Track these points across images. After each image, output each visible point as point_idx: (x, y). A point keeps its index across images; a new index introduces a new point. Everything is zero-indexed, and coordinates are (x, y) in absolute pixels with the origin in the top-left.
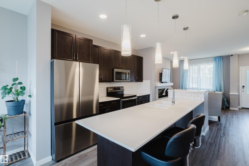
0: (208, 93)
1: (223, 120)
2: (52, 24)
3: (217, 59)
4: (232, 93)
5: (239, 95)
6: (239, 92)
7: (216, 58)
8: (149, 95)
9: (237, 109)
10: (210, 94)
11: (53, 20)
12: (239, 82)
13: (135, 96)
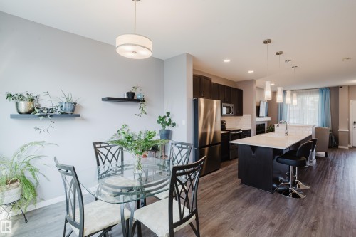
0: (314, 128)
1: (330, 156)
2: (194, 70)
3: (324, 91)
4: (342, 129)
5: (349, 132)
6: (349, 129)
7: (322, 90)
8: (250, 130)
9: (347, 148)
10: (316, 129)
11: (194, 66)
12: (349, 117)
13: (240, 130)
